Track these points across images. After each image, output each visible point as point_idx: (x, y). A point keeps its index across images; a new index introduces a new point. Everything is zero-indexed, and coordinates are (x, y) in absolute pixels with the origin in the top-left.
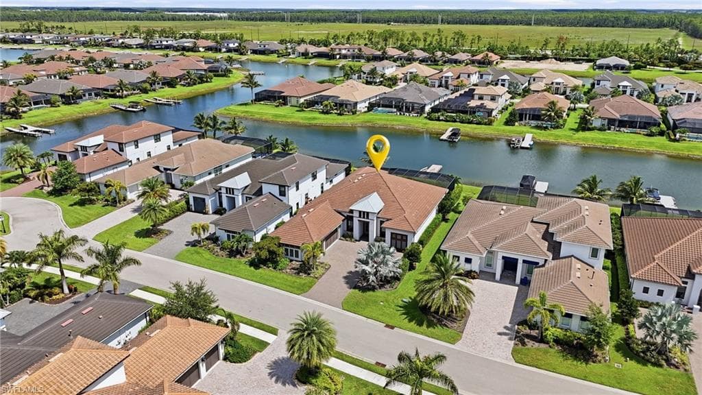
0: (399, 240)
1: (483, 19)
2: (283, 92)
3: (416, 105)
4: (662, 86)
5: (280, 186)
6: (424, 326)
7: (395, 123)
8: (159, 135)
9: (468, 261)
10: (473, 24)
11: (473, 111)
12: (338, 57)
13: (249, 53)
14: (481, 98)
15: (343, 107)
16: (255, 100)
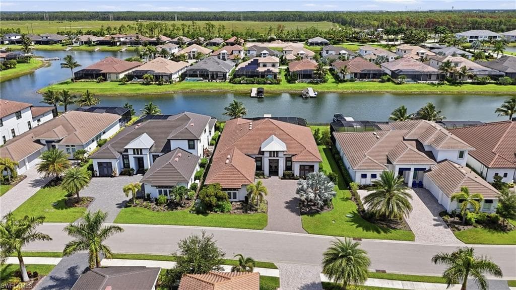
0: (307, 170)
1: (207, 17)
2: (102, 71)
3: (219, 73)
4: (366, 52)
5: (189, 140)
6: (382, 233)
7: (208, 88)
8: (20, 111)
9: (374, 176)
10: (201, 20)
11: (263, 75)
12: (118, 44)
13: (33, 43)
14: (265, 66)
15: (158, 78)
16: (76, 79)
